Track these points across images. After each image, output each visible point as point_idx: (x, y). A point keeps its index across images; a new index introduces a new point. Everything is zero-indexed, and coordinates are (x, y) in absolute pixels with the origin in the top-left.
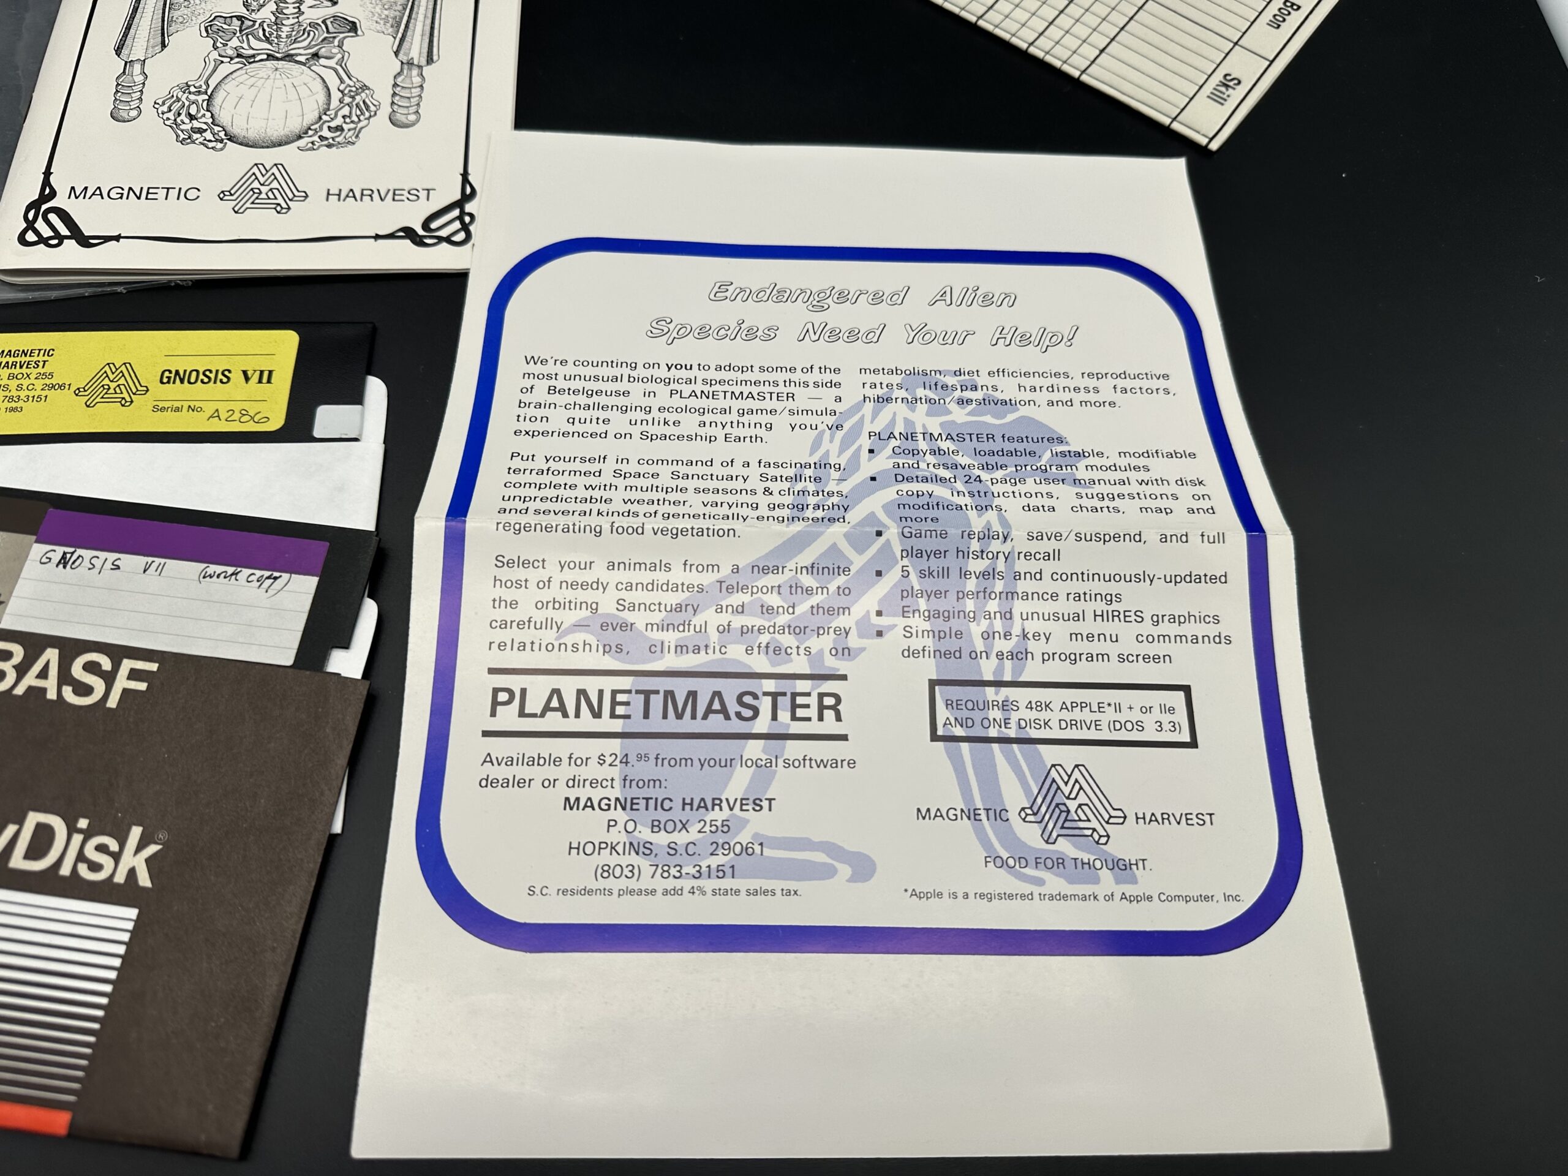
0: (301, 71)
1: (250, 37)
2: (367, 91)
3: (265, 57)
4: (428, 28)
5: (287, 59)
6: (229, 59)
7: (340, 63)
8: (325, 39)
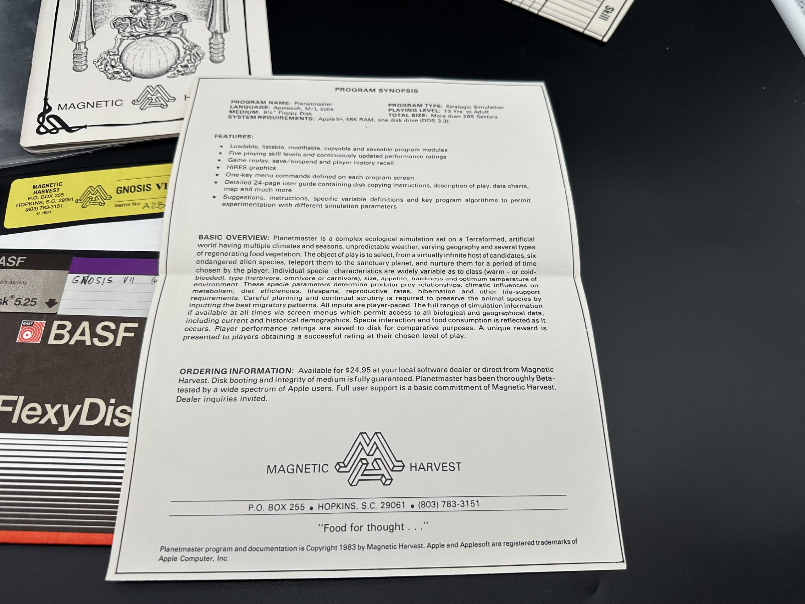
0: (163, 40)
1: (136, 26)
2: (197, 48)
3: (144, 35)
4: (222, 16)
5: (156, 35)
6: (127, 38)
7: (182, 35)
8: (172, 25)
